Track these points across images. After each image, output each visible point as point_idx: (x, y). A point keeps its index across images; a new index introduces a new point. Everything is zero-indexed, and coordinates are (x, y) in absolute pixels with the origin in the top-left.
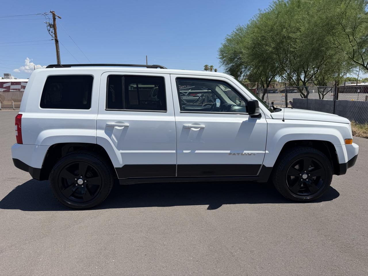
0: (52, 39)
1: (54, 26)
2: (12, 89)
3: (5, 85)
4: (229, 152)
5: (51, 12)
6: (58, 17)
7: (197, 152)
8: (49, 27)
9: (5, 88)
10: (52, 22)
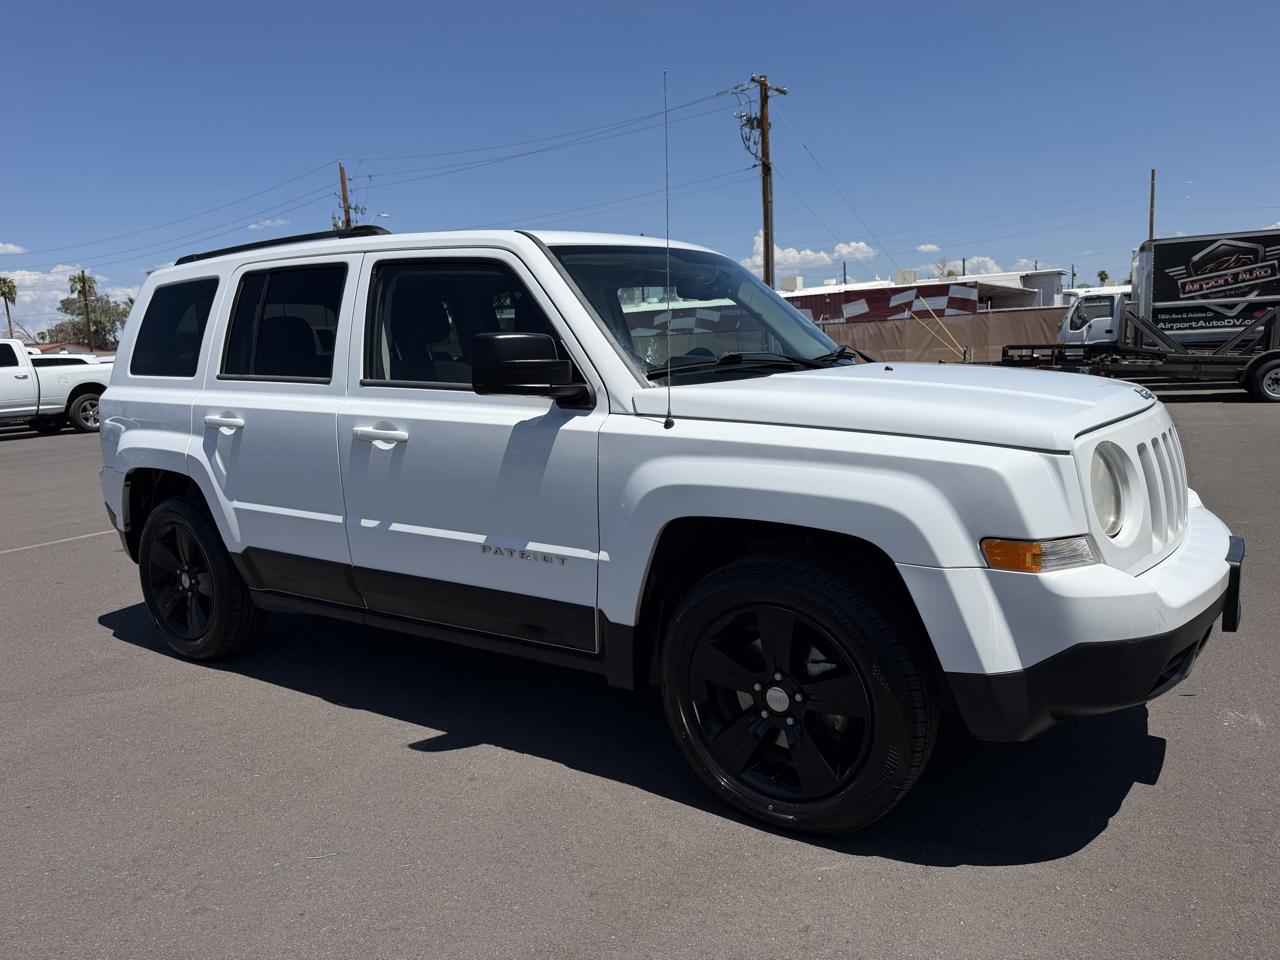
0: (755, 166)
1: (761, 123)
2: (672, 330)
3: (658, 320)
4: (481, 539)
5: (753, 80)
6: (777, 90)
7: (395, 527)
8: (747, 130)
9: (658, 327)
10: (756, 111)
